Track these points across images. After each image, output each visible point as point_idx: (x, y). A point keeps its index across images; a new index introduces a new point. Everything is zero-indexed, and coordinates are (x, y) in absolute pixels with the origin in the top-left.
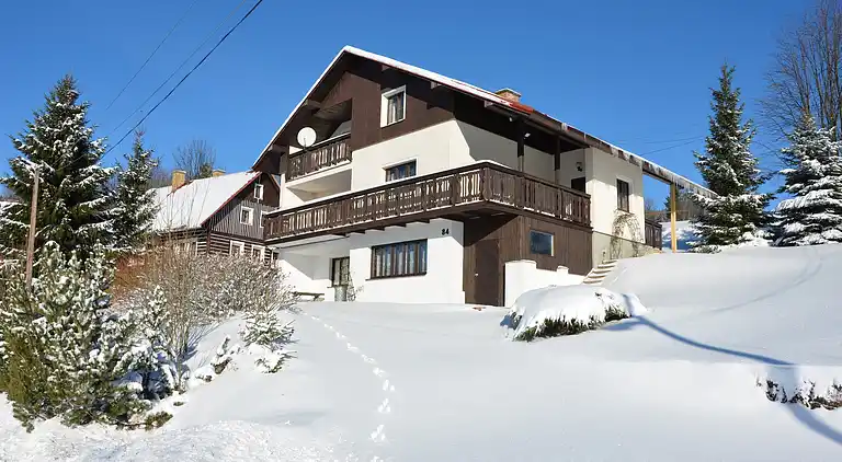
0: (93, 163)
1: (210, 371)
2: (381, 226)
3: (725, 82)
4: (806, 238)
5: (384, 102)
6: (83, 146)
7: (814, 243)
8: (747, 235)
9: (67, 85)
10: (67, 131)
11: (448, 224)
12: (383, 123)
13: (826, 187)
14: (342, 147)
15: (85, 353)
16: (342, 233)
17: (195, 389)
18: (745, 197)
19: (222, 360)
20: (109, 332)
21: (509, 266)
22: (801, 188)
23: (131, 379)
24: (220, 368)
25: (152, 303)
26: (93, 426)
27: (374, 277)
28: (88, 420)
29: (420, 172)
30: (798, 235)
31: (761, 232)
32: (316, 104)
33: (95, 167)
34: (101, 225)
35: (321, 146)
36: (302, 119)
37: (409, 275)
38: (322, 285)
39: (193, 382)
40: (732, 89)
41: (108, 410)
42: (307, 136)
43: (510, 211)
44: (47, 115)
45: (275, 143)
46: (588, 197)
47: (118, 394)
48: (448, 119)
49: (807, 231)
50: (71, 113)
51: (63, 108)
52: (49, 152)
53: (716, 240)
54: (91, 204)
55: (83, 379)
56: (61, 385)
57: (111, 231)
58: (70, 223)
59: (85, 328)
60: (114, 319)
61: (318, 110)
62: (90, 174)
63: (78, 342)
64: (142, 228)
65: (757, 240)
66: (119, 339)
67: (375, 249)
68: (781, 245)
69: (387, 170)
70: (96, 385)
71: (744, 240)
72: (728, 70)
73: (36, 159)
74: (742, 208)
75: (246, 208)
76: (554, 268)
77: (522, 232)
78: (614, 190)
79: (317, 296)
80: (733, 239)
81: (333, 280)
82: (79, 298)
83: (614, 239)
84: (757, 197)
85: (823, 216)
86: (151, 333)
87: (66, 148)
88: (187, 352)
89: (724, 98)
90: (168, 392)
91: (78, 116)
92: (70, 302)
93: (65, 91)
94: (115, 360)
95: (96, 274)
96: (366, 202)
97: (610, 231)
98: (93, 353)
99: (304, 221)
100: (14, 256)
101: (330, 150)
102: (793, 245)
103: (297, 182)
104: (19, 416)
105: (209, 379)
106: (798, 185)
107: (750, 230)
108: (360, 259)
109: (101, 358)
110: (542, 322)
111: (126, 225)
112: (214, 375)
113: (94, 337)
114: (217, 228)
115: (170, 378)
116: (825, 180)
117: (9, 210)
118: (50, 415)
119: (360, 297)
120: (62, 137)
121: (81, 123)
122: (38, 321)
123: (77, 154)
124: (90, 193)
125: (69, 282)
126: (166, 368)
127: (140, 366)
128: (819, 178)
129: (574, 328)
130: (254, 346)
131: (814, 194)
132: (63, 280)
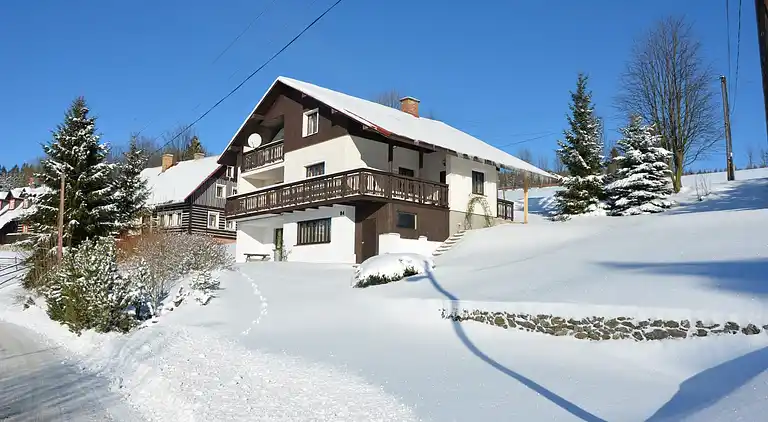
0: (100, 161)
1: (172, 305)
2: (302, 209)
3: (581, 88)
4: (627, 211)
5: (305, 118)
6: (93, 149)
7: (633, 214)
8: (592, 207)
9: (80, 104)
10: (82, 139)
11: (343, 208)
12: (305, 134)
13: (643, 171)
14: (279, 150)
15: (106, 295)
16: (278, 212)
17: (165, 315)
18: (590, 178)
19: (178, 300)
20: (118, 284)
21: (381, 237)
22: (628, 172)
23: (130, 309)
24: (178, 304)
25: (140, 269)
26: (111, 333)
27: (299, 243)
28: (108, 330)
29: (328, 171)
30: (624, 208)
31: (602, 205)
32: (260, 117)
33: (102, 164)
34: (108, 207)
35: (264, 148)
36: (252, 127)
37: (321, 242)
38: (268, 248)
39: (163, 312)
40: (586, 92)
41: (118, 325)
42: (255, 140)
43: (381, 200)
44: (67, 127)
45: (233, 144)
46: (447, 186)
47: (123, 316)
48: (344, 134)
49: (630, 205)
50: (83, 126)
51: (78, 120)
52: (69, 154)
53: (568, 210)
54: (100, 192)
55: (106, 308)
56: (95, 312)
57: (115, 210)
58: (86, 207)
59: (106, 283)
60: (120, 277)
61: (261, 121)
62: (99, 170)
63: (104, 290)
64: (137, 207)
65: (598, 210)
66: (123, 288)
67: (301, 224)
68: (614, 215)
69: (307, 168)
70: (112, 312)
71: (588, 211)
72: (583, 78)
73: (61, 160)
74: (588, 186)
75: (220, 185)
76: (416, 237)
77: (390, 214)
78: (469, 180)
79: (264, 256)
80: (581, 209)
81: (276, 245)
82: (102, 267)
83: (469, 215)
84: (600, 178)
85: (642, 193)
86: (140, 285)
87: (81, 152)
88: (163, 296)
89: (580, 99)
90: (150, 317)
91: (89, 127)
92: (97, 270)
93: (79, 109)
94: (121, 299)
95: (110, 253)
96: (291, 191)
97: (465, 209)
98: (110, 296)
99: (252, 204)
100: (47, 231)
101: (270, 151)
102: (620, 215)
103: (250, 173)
104: (72, 329)
105: (172, 309)
106: (625, 169)
107: (594, 202)
108: (291, 231)
109: (114, 298)
110: (367, 276)
111: (126, 205)
112: (175, 308)
113: (111, 288)
114: (197, 202)
115: (151, 310)
116: (643, 166)
117: (42, 198)
118: (89, 328)
119: (290, 258)
120: (78, 143)
121: (91, 132)
122: (80, 279)
123: (89, 156)
124: (100, 184)
125: (96, 259)
126: (149, 304)
127: (135, 304)
128: (639, 164)
129: (385, 280)
130: (197, 291)
131: (635, 177)
132: (93, 258)
